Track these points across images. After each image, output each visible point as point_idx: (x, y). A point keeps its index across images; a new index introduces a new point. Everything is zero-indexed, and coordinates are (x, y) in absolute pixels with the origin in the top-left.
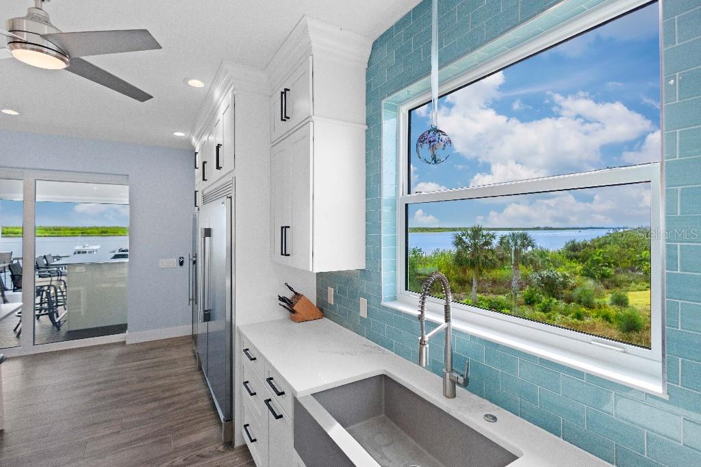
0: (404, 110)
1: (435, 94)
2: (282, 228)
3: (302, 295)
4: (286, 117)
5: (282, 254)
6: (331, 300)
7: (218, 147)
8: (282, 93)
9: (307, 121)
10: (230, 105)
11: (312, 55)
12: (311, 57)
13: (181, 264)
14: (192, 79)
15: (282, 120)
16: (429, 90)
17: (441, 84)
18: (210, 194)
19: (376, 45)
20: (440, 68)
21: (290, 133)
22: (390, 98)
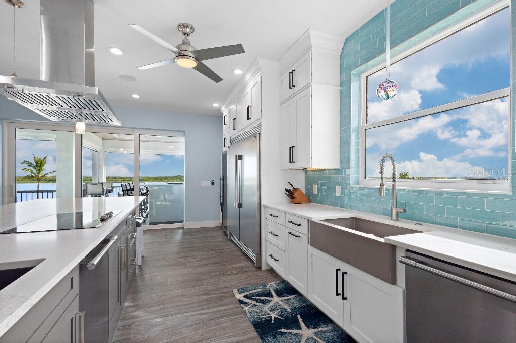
0: (364, 76)
1: (388, 63)
2: (290, 148)
3: (298, 189)
4: (293, 86)
5: (290, 162)
6: (315, 192)
7: (248, 108)
8: (290, 73)
9: (308, 86)
10: (259, 82)
11: (312, 50)
12: (311, 51)
13: (213, 183)
14: (236, 69)
15: (290, 88)
16: (385, 60)
17: (391, 57)
18: (235, 139)
19: (347, 41)
20: (391, 48)
21: (295, 95)
22: (357, 69)
